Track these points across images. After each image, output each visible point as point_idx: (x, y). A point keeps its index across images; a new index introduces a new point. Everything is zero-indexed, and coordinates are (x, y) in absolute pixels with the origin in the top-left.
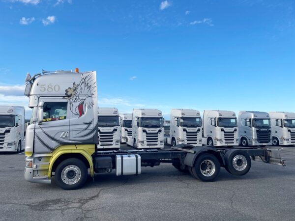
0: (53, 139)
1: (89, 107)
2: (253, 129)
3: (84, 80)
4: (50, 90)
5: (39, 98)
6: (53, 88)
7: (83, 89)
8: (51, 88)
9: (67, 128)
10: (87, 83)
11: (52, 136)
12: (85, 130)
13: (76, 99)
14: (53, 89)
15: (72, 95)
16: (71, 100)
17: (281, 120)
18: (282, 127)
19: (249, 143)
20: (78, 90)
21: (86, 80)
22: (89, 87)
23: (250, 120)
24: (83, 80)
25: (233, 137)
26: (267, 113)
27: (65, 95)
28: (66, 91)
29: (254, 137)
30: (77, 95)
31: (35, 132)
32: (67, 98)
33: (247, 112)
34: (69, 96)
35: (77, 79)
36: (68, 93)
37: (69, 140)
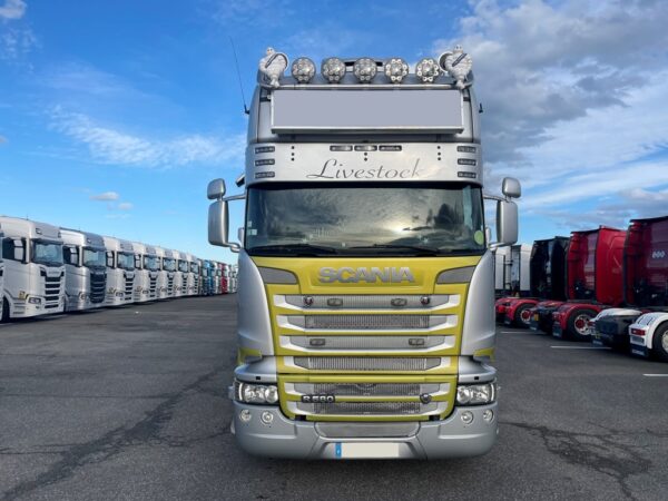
2: (84, 270)
23: (77, 249)
25: (58, 292)
26: (100, 237)
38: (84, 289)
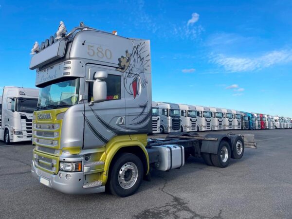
0: (108, 127)
1: (143, 86)
2: (170, 118)
3: (137, 49)
4: (100, 54)
5: (86, 65)
6: (104, 52)
7: (137, 60)
8: (101, 52)
9: (123, 112)
10: (139, 54)
11: (107, 122)
12: (141, 115)
13: (129, 73)
14: (104, 54)
15: (126, 67)
16: (125, 73)
17: (186, 111)
18: (186, 117)
19: (165, 130)
20: (132, 61)
21: (139, 49)
22: (142, 59)
23: (167, 110)
24: (135, 49)
25: (156, 125)
26: (178, 105)
27: (117, 66)
28: (119, 60)
29: (170, 125)
30: (131, 68)
31: (84, 116)
32: (120, 70)
33: (163, 103)
34: (123, 69)
35: (129, 46)
36: (121, 64)
37: (126, 128)
38: (170, 124)
